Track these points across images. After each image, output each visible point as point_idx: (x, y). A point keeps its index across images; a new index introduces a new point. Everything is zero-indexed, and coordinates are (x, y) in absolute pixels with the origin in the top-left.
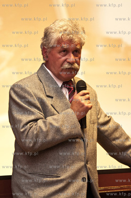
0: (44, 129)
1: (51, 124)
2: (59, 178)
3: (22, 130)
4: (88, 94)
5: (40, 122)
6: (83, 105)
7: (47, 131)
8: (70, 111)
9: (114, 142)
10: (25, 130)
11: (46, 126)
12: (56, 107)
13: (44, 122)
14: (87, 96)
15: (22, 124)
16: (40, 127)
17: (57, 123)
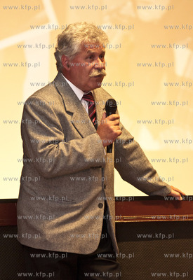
0: (66, 154)
1: (73, 149)
2: (75, 205)
3: (40, 151)
4: (118, 118)
5: (62, 145)
6: (111, 131)
7: (69, 157)
8: (96, 136)
9: (131, 163)
10: (45, 152)
11: (68, 150)
12: (76, 125)
13: (66, 146)
14: (117, 121)
15: (40, 145)
16: (61, 150)
17: (81, 148)
